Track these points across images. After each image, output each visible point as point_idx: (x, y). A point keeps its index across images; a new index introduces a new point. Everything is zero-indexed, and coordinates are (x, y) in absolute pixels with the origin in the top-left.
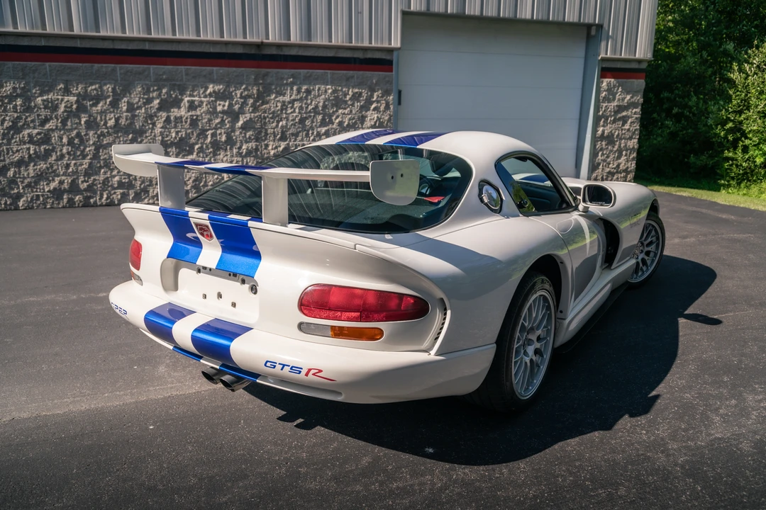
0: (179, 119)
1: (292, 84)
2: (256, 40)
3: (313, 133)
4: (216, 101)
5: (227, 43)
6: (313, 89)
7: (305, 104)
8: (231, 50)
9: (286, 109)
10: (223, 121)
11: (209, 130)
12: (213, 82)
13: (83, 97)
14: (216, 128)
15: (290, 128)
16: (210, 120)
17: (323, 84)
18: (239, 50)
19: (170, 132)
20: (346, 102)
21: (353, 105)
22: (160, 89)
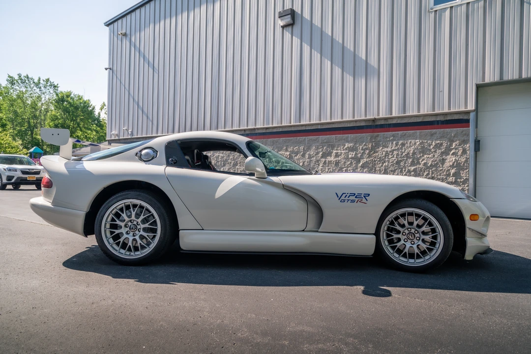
0: (330, 162)
1: (393, 140)
2: (372, 117)
3: (405, 170)
4: (348, 152)
5: (356, 121)
6: (406, 143)
7: (401, 152)
8: (358, 124)
9: (388, 156)
10: (351, 163)
11: (344, 168)
12: (348, 142)
13: (292, 152)
14: (348, 167)
15: (390, 167)
16: (345, 163)
17: (413, 139)
18: (363, 124)
19: (325, 169)
20: (430, 150)
21: (435, 152)
22: (323, 147)
